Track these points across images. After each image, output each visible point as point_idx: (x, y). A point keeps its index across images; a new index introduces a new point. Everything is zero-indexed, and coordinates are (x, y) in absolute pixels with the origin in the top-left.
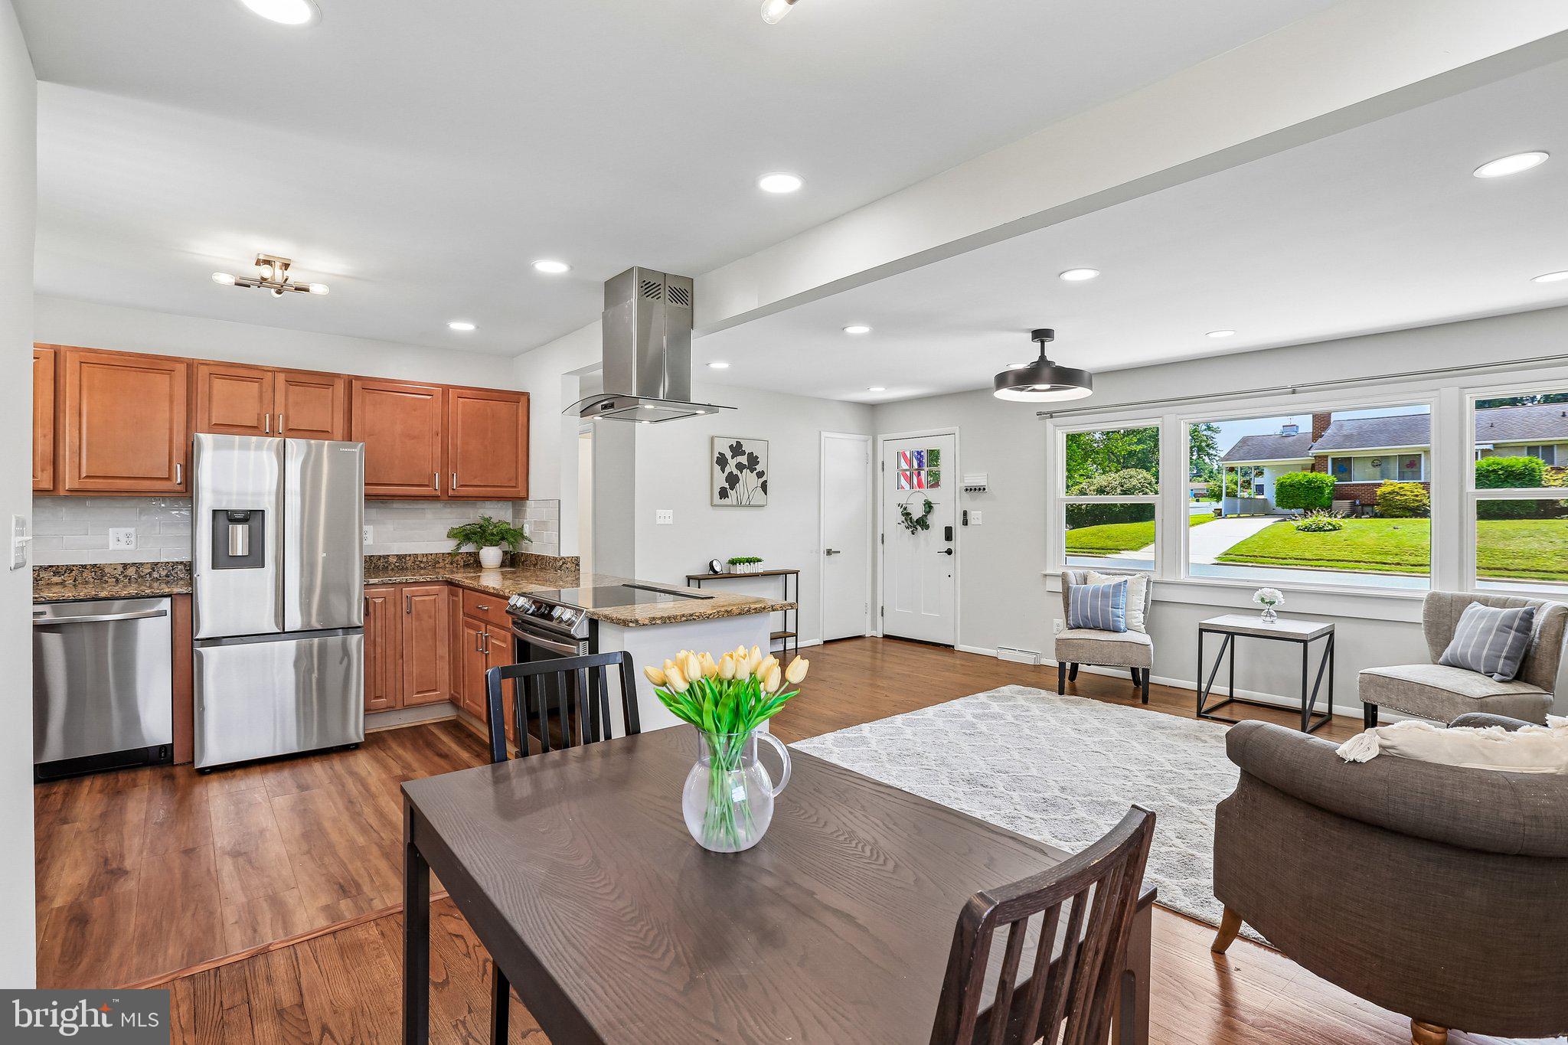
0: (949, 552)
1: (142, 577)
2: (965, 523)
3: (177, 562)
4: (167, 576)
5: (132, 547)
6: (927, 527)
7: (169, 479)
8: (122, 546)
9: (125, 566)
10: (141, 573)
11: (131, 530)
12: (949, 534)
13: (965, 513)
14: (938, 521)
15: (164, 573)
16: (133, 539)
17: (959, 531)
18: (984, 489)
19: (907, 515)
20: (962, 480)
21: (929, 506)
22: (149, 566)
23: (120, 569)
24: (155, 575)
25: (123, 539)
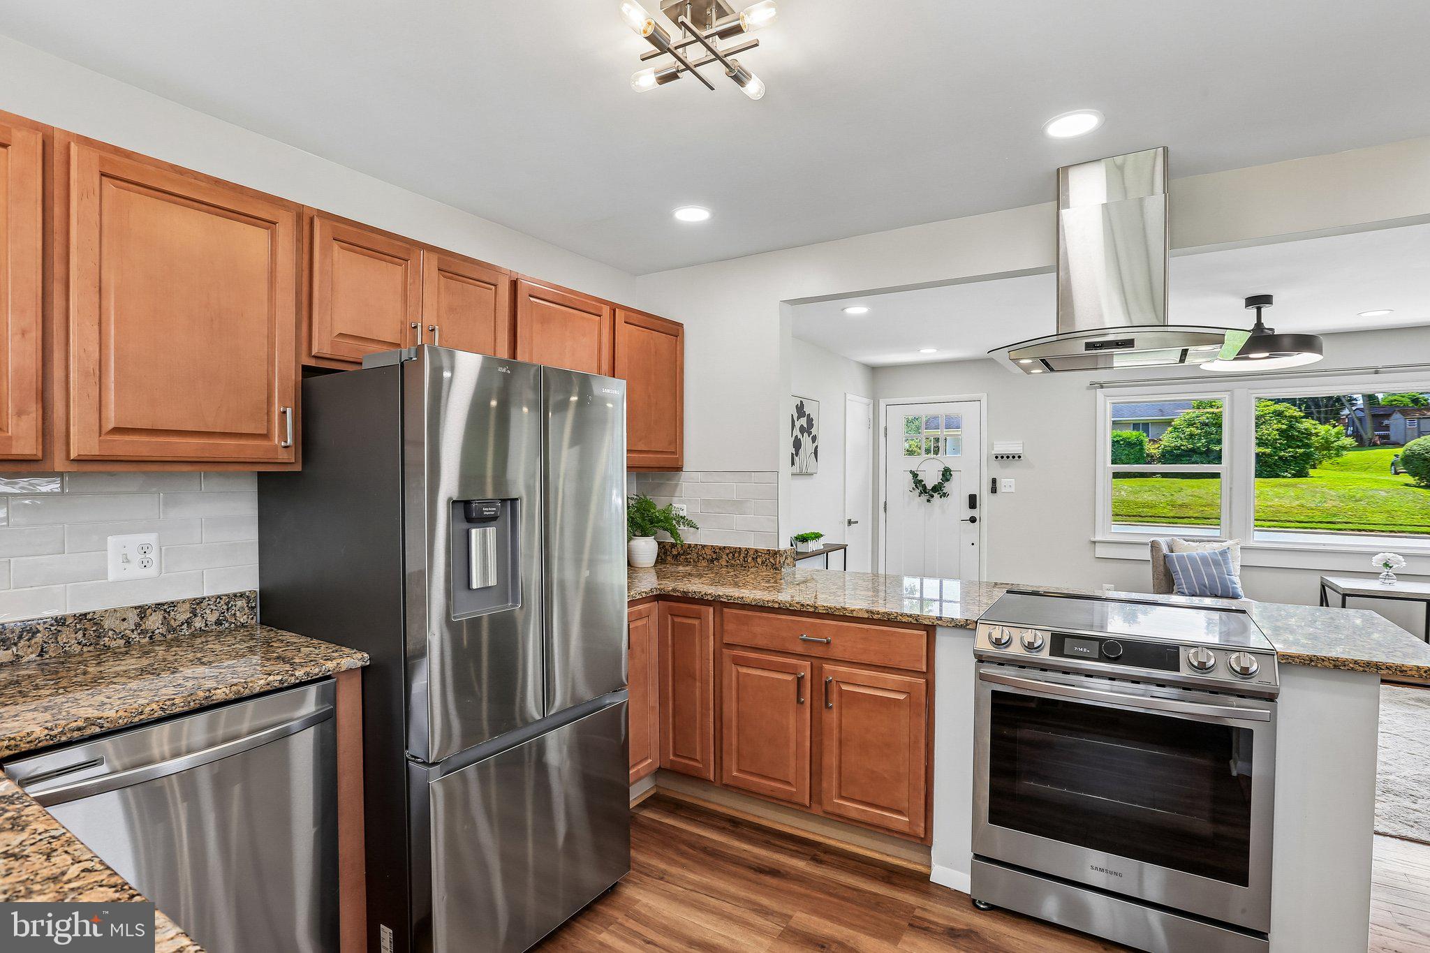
0: (973, 520)
1: (174, 630)
2: (994, 490)
3: (235, 595)
4: (219, 623)
5: (152, 571)
6: (945, 495)
7: (266, 436)
8: (135, 571)
9: (143, 611)
10: (172, 622)
11: (151, 538)
12: (973, 502)
13: (994, 481)
14: (959, 489)
15: (212, 618)
16: (153, 555)
17: (985, 498)
18: (1019, 457)
19: (918, 483)
20: (991, 446)
21: (947, 474)
22: (187, 606)
23: (133, 618)
24: (198, 623)
25: (136, 557)
